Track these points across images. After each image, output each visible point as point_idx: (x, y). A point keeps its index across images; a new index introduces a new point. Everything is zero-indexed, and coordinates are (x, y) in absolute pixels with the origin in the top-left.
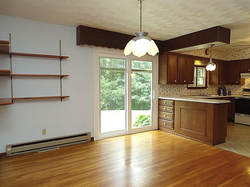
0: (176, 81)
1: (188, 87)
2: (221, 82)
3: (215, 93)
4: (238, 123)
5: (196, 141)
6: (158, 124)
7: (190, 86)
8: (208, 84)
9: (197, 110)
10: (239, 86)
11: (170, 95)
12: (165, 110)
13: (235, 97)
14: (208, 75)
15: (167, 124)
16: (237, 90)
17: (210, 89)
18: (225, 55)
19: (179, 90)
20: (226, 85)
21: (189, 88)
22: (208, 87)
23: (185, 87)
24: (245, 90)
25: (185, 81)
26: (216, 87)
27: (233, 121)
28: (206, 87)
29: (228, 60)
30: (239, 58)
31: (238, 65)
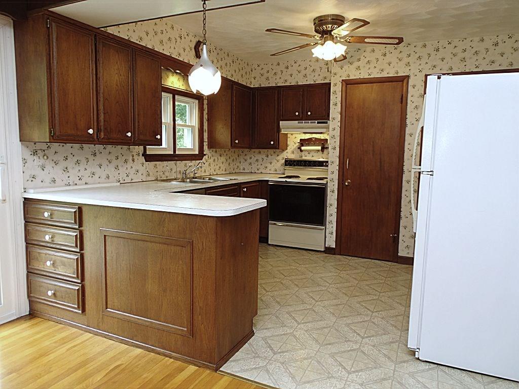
0: (91, 131)
1: (148, 153)
2: (237, 141)
3: (224, 170)
4: (276, 245)
5: (159, 353)
6: (29, 296)
7: (152, 150)
8: (206, 147)
9: (160, 243)
10: (276, 154)
11: (78, 182)
12: (48, 242)
13: (268, 181)
14: (205, 120)
15: (58, 294)
16: (271, 163)
17: (212, 160)
18: (244, 71)
19: (115, 162)
20: (249, 150)
21: (149, 158)
22: (205, 155)
23: (138, 155)
24: (289, 163)
25: (129, 134)
26: (225, 154)
27: (264, 239)
28: (200, 156)
29: (252, 86)
30: (276, 82)
31: (275, 100)
